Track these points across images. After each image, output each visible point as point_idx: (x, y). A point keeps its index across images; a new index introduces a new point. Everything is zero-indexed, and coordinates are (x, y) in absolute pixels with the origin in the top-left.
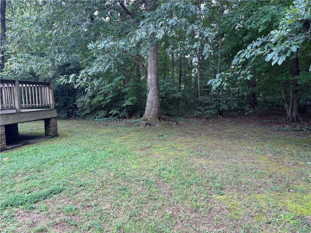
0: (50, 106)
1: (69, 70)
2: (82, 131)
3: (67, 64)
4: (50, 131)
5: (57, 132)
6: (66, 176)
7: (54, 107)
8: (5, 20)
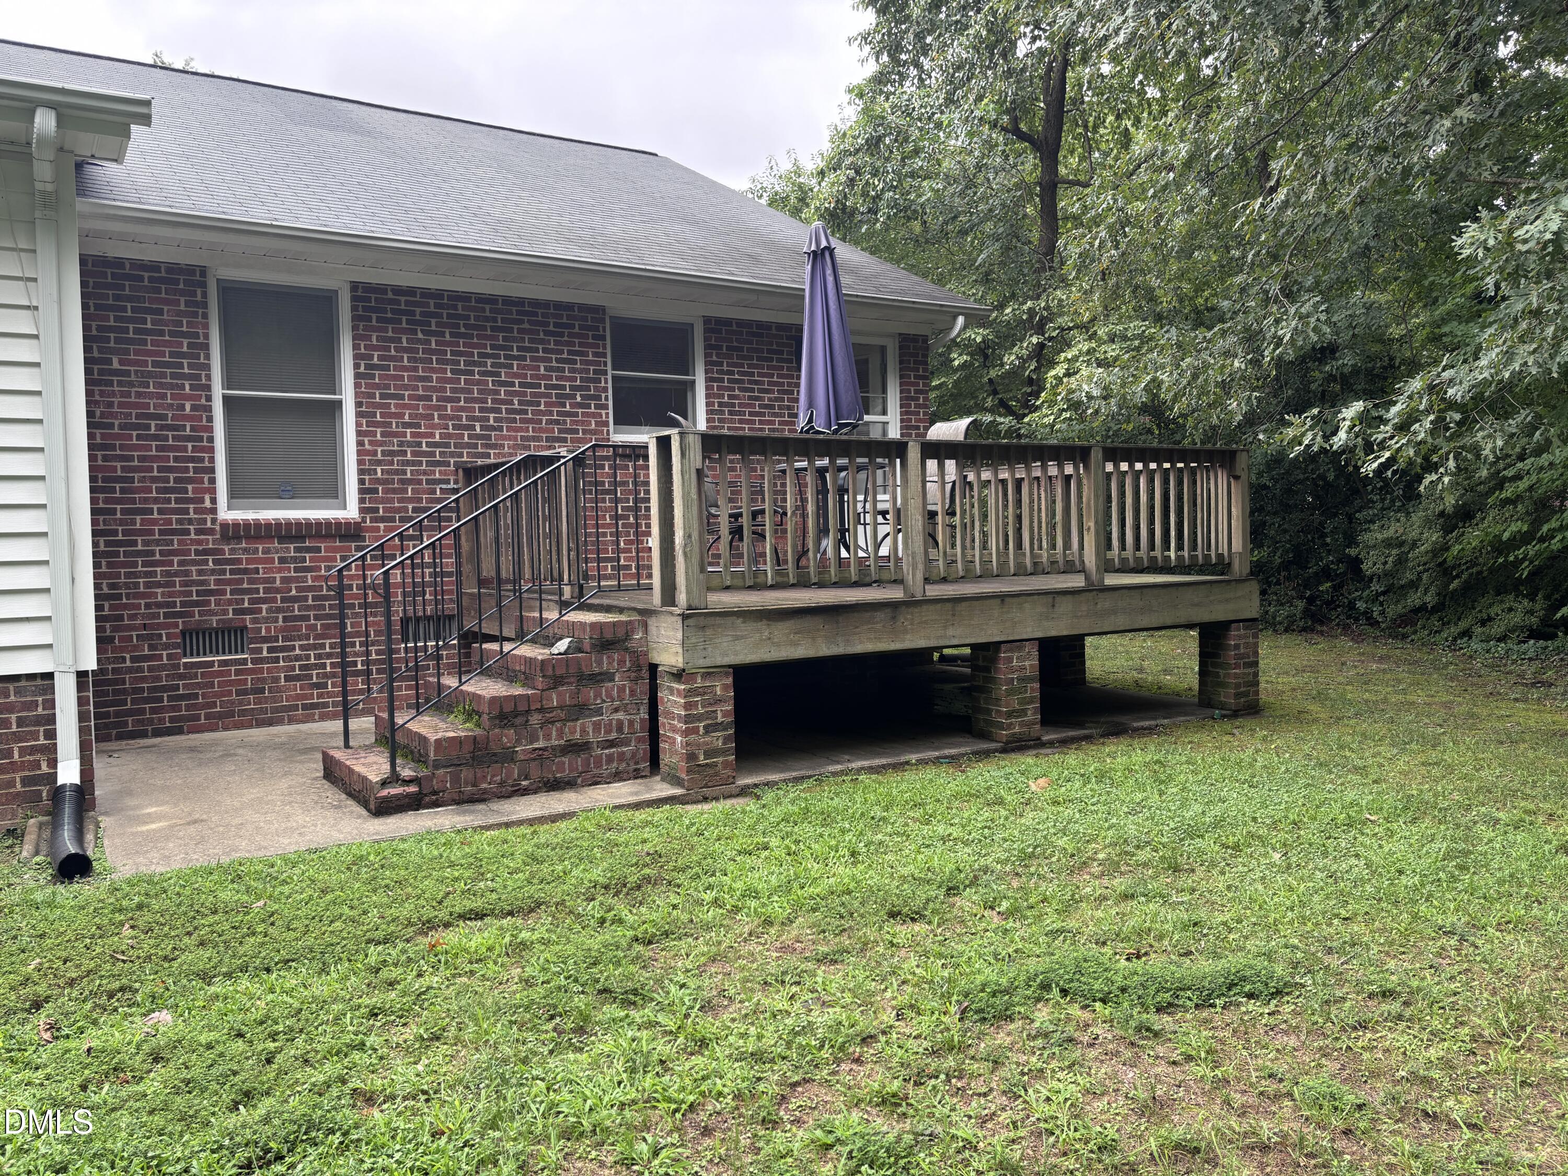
0: (1229, 564)
1: (1331, 378)
2: (1385, 700)
3: (1323, 349)
4: (1223, 685)
5: (1257, 693)
6: (1304, 920)
7: (1248, 571)
8: (1055, 186)
